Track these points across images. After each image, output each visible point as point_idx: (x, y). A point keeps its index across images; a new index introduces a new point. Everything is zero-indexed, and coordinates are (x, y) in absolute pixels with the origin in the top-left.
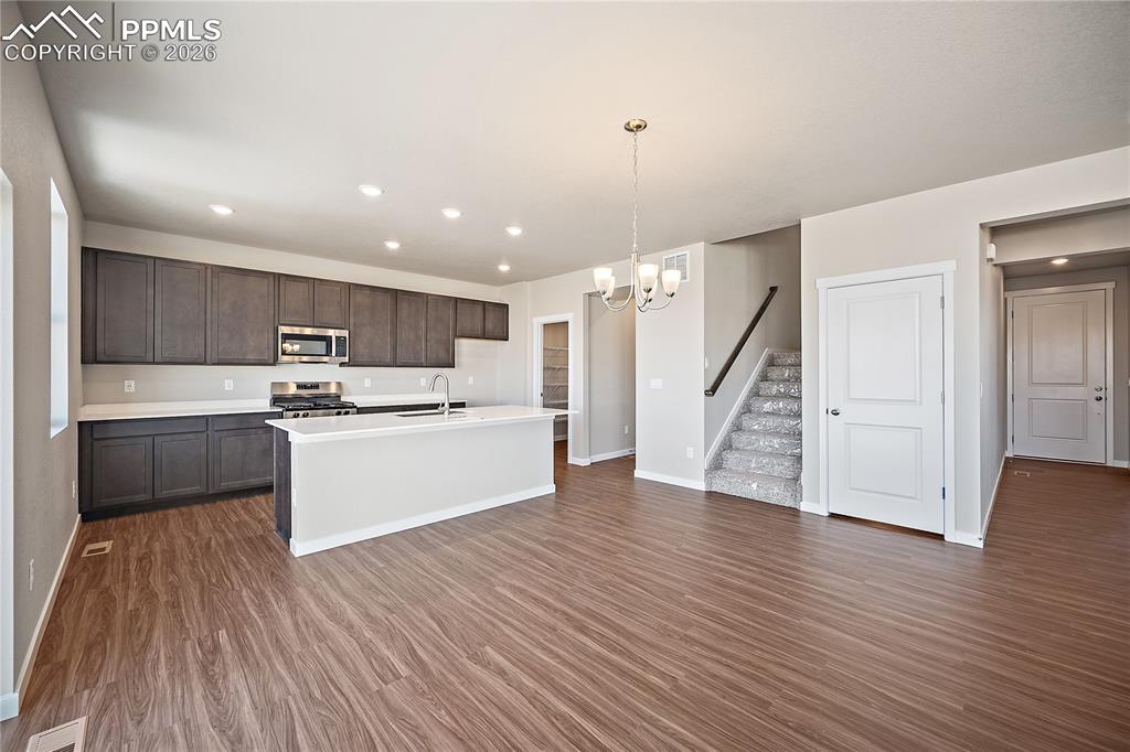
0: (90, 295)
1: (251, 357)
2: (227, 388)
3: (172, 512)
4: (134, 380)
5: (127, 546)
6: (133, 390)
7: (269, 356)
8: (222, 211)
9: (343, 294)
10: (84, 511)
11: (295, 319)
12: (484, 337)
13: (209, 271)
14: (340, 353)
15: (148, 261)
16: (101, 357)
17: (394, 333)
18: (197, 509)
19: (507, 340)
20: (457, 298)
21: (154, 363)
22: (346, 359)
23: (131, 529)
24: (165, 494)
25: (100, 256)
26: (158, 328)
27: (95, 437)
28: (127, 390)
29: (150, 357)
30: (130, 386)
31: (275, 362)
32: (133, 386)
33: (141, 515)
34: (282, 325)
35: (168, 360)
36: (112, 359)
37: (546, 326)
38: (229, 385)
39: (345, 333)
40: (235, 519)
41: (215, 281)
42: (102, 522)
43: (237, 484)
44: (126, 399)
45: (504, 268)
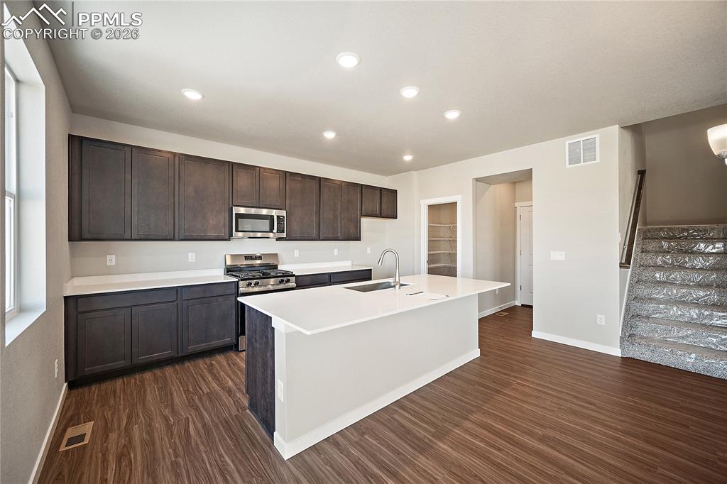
0: (76, 178)
1: (212, 234)
2: (190, 260)
3: (148, 375)
4: (115, 254)
5: (107, 430)
6: (113, 263)
7: (225, 232)
8: (193, 95)
9: (281, 181)
10: (70, 380)
11: (245, 202)
12: (381, 216)
13: (177, 158)
14: (281, 230)
15: (126, 148)
16: (86, 235)
17: (319, 213)
18: (169, 371)
19: (396, 218)
20: (362, 185)
21: (131, 240)
22: (284, 235)
23: (112, 402)
24: (142, 359)
25: (84, 142)
26: (135, 209)
27: (78, 310)
28: (108, 264)
29: (128, 235)
30: (111, 260)
31: (229, 237)
32: (114, 259)
33: (121, 380)
34: (235, 206)
35: (143, 237)
36: (95, 237)
37: (430, 207)
38: (191, 257)
39: (284, 213)
40: (206, 390)
41: (182, 167)
42: (86, 389)
43: (203, 346)
44: (108, 272)
45: (408, 158)
